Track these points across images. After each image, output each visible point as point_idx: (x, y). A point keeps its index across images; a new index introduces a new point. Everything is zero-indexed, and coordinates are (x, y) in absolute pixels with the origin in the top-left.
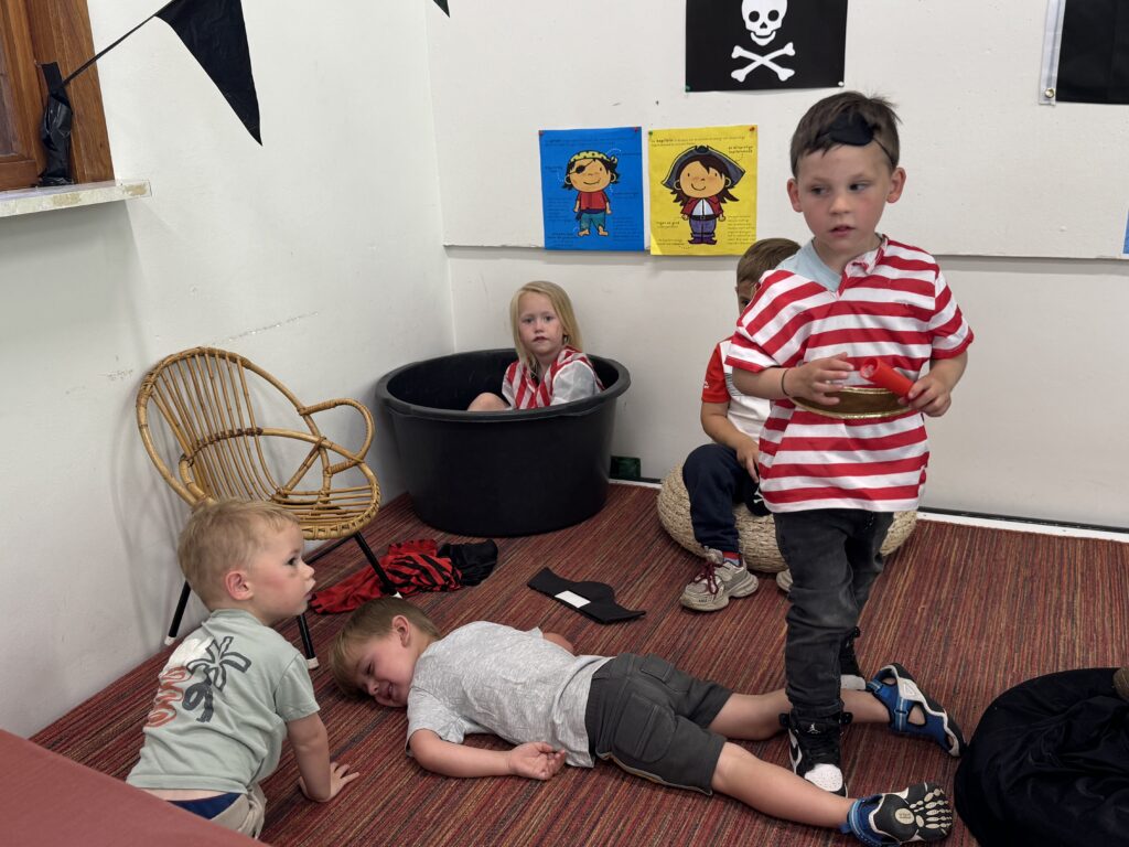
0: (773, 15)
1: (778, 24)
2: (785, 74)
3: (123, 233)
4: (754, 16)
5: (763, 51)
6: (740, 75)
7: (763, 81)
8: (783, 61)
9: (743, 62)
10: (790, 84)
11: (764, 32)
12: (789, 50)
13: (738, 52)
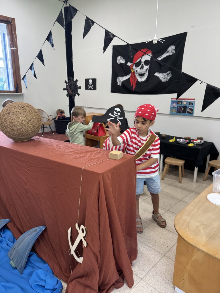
0: (91, 82)
1: (91, 83)
2: (92, 88)
3: (23, 98)
4: (90, 82)
5: (90, 86)
6: (89, 88)
7: (91, 89)
8: (92, 87)
9: (89, 87)
10: (93, 89)
11: (90, 84)
12: (92, 86)
13: (89, 86)
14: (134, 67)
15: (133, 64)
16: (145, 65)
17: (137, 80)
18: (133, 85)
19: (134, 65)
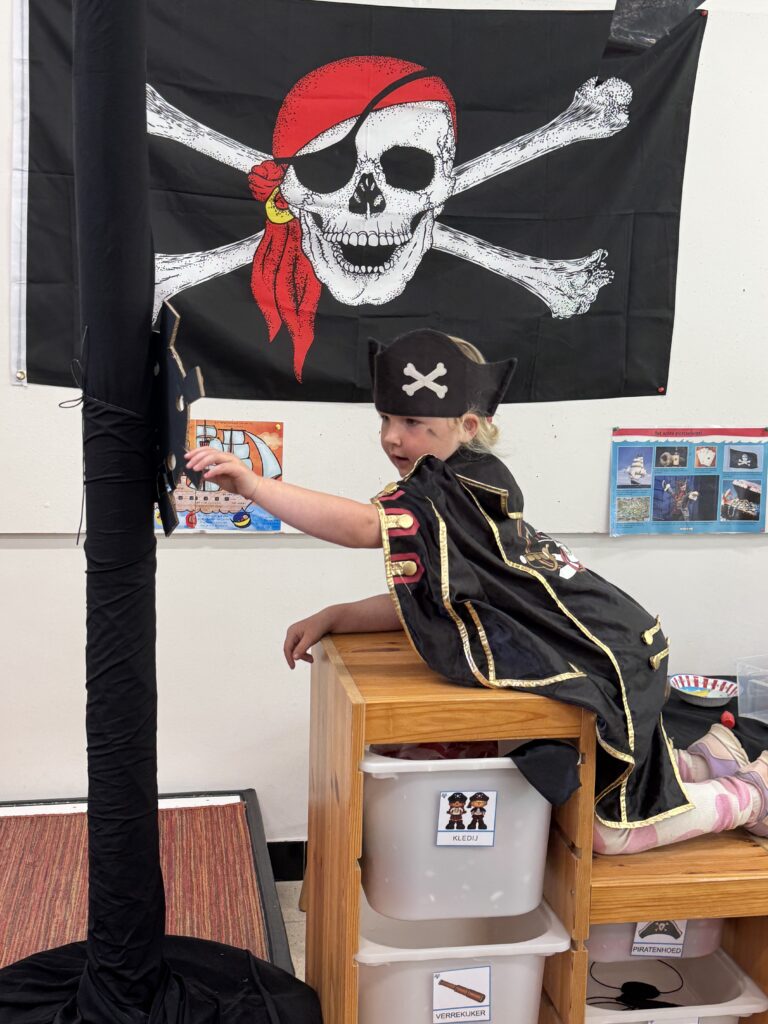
14: (293, 188)
15: (281, 163)
16: (395, 181)
17: (324, 288)
18: (284, 326)
19: (291, 171)
